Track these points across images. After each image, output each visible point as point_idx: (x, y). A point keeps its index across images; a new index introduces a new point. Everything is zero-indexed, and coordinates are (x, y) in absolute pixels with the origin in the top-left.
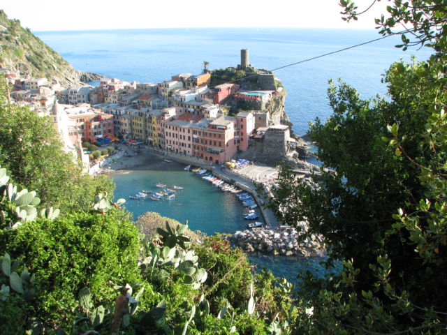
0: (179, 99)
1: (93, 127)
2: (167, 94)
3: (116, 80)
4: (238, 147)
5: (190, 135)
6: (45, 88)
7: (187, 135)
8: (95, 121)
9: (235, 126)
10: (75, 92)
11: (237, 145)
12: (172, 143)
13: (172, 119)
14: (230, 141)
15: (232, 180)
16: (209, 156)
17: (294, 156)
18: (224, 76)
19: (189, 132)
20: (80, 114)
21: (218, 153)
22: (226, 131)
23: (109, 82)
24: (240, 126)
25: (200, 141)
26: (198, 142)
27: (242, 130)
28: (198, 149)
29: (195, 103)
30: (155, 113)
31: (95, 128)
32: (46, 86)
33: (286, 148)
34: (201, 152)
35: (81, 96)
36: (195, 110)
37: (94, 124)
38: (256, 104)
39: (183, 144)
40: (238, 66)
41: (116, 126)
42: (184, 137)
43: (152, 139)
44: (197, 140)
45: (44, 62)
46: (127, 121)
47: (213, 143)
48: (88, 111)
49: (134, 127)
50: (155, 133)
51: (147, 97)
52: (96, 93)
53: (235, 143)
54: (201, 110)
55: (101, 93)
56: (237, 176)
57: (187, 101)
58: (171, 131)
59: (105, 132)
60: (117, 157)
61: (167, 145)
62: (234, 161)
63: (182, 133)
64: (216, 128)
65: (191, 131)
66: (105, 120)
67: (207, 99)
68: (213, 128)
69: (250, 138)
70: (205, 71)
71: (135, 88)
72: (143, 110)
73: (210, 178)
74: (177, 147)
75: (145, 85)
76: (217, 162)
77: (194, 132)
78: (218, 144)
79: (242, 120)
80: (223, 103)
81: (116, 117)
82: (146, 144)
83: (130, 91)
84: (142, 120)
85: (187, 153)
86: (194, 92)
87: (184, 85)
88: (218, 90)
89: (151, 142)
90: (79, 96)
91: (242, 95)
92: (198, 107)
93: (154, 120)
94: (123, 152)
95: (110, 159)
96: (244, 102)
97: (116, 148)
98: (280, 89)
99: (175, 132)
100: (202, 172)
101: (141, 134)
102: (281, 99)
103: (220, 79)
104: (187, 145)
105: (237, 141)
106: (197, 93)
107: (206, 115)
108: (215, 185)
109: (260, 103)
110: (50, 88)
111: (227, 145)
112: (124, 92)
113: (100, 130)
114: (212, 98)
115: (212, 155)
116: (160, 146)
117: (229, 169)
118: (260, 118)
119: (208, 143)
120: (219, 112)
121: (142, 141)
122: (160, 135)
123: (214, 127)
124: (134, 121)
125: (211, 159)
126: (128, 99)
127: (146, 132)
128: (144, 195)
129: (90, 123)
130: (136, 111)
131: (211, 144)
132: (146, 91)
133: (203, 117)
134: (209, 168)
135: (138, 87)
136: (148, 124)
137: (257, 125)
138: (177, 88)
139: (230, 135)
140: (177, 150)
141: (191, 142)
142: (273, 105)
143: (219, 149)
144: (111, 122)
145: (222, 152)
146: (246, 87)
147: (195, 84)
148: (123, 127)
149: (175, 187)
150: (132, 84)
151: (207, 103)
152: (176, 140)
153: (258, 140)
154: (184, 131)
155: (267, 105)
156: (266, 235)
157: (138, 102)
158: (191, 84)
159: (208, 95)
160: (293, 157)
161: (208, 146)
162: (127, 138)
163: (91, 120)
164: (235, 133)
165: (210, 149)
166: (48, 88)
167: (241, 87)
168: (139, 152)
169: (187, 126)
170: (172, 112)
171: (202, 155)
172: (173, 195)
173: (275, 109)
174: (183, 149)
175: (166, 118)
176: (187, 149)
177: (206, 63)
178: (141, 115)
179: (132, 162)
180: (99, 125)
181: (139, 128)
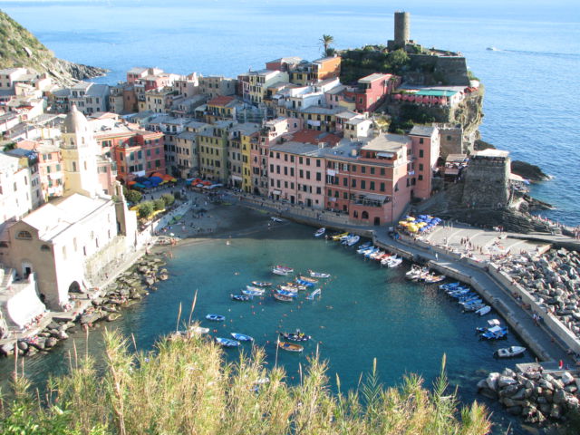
0: (288, 104)
1: (128, 155)
2: (261, 95)
3: (156, 72)
4: (412, 192)
5: (322, 170)
6: (24, 85)
7: (313, 169)
8: (131, 145)
9: (409, 152)
10: (82, 93)
11: (410, 187)
12: (282, 184)
13: (281, 141)
14: (400, 180)
15: (419, 258)
16: (360, 209)
17: (522, 208)
18: (366, 62)
19: (318, 164)
20: (102, 133)
21: (378, 204)
22: (395, 162)
23: (145, 74)
24: (418, 153)
25: (341, 181)
26: (337, 183)
27: (421, 161)
28: (337, 196)
29: (322, 111)
30: (247, 130)
31: (132, 157)
32: (25, 82)
33: (508, 192)
34: (343, 202)
35: (94, 101)
36: (322, 123)
37: (129, 151)
38: (440, 111)
39: (305, 187)
40: (389, 42)
41: (168, 153)
42: (308, 173)
43: (240, 179)
44: (335, 180)
45: (9, 42)
46: (189, 145)
47: (368, 185)
48: (116, 125)
49: (204, 155)
50: (248, 166)
51: (222, 99)
52: (120, 95)
53: (408, 185)
54: (334, 124)
55: (131, 95)
56: (427, 248)
57: (304, 106)
58: (281, 163)
59: (149, 165)
60: (181, 211)
61: (271, 189)
62: (412, 219)
63: (304, 167)
64: (374, 157)
65: (323, 163)
66: (150, 142)
67: (342, 103)
68: (368, 156)
69: (436, 174)
70: (329, 53)
71: (196, 84)
72: (222, 124)
73: (371, 253)
74: (292, 192)
75: (217, 79)
76: (377, 221)
77: (330, 165)
78: (378, 187)
79: (421, 141)
80: (376, 109)
81: (168, 138)
82: (227, 186)
83: (185, 91)
84: (221, 142)
85: (314, 203)
86: (316, 91)
87: (291, 78)
88: (365, 86)
89: (238, 184)
90: (89, 100)
91: (410, 95)
92: (328, 118)
93: (246, 142)
94: (190, 202)
95: (168, 217)
96: (416, 107)
97: (177, 196)
98: (475, 84)
99: (289, 165)
100: (353, 240)
101: (217, 169)
102: (479, 101)
103: (360, 66)
104: (314, 190)
105: (412, 182)
106: (321, 93)
107: (347, 132)
108: (386, 266)
109: (447, 109)
110: (34, 85)
111: (396, 190)
112: (175, 92)
113: (141, 161)
114: (354, 100)
115: (367, 209)
116: (256, 191)
117: (408, 234)
118: (449, 138)
119: (359, 184)
120: (371, 126)
121: (219, 182)
122: (256, 171)
123: (371, 155)
124: (204, 144)
125: (365, 215)
126: (186, 105)
127: (228, 165)
128: (260, 292)
129: (124, 149)
130: (206, 126)
131: (363, 186)
132: (217, 91)
133: (341, 135)
134: (363, 232)
135: (202, 82)
136: (231, 150)
137: (444, 151)
138: (280, 84)
139: (400, 169)
140: (293, 198)
141: (322, 184)
142: (466, 112)
143: (380, 197)
144: (161, 146)
145: (386, 201)
146: (412, 80)
147: (312, 76)
148: (182, 157)
149: (313, 274)
150: (190, 77)
151: (345, 110)
152: (289, 179)
153: (450, 178)
154: (308, 163)
155: (457, 114)
156: (559, 383)
157: (206, 110)
158: (305, 76)
159: (344, 95)
160: (520, 210)
161: (358, 192)
162: (189, 176)
163: (124, 145)
164: (408, 165)
165: (362, 197)
166: (31, 87)
167: (402, 81)
168: (218, 204)
169: (315, 154)
170: (281, 127)
171: (345, 207)
172: (318, 291)
173: (469, 120)
174: (305, 196)
175: (271, 138)
176: (314, 197)
177: (327, 39)
178: (217, 133)
179: (211, 222)
180: (140, 152)
181: (215, 158)
